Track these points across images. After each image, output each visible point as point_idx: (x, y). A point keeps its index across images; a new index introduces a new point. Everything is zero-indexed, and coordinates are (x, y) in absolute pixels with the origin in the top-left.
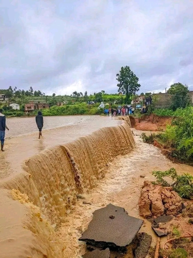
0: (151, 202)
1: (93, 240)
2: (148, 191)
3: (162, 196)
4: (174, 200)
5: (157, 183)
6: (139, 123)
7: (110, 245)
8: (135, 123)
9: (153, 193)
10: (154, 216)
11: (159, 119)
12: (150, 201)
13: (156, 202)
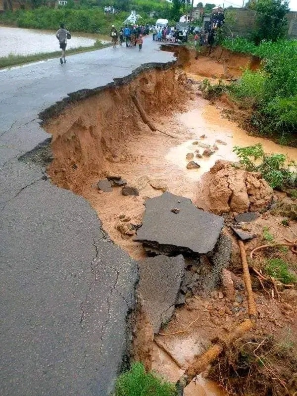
0: (232, 194)
1: (156, 243)
2: (226, 176)
3: (246, 185)
4: (264, 191)
5: (239, 165)
6: (195, 60)
7: (182, 250)
8: (189, 59)
9: (235, 179)
10: (235, 213)
11: (230, 56)
12: (231, 192)
13: (240, 194)
